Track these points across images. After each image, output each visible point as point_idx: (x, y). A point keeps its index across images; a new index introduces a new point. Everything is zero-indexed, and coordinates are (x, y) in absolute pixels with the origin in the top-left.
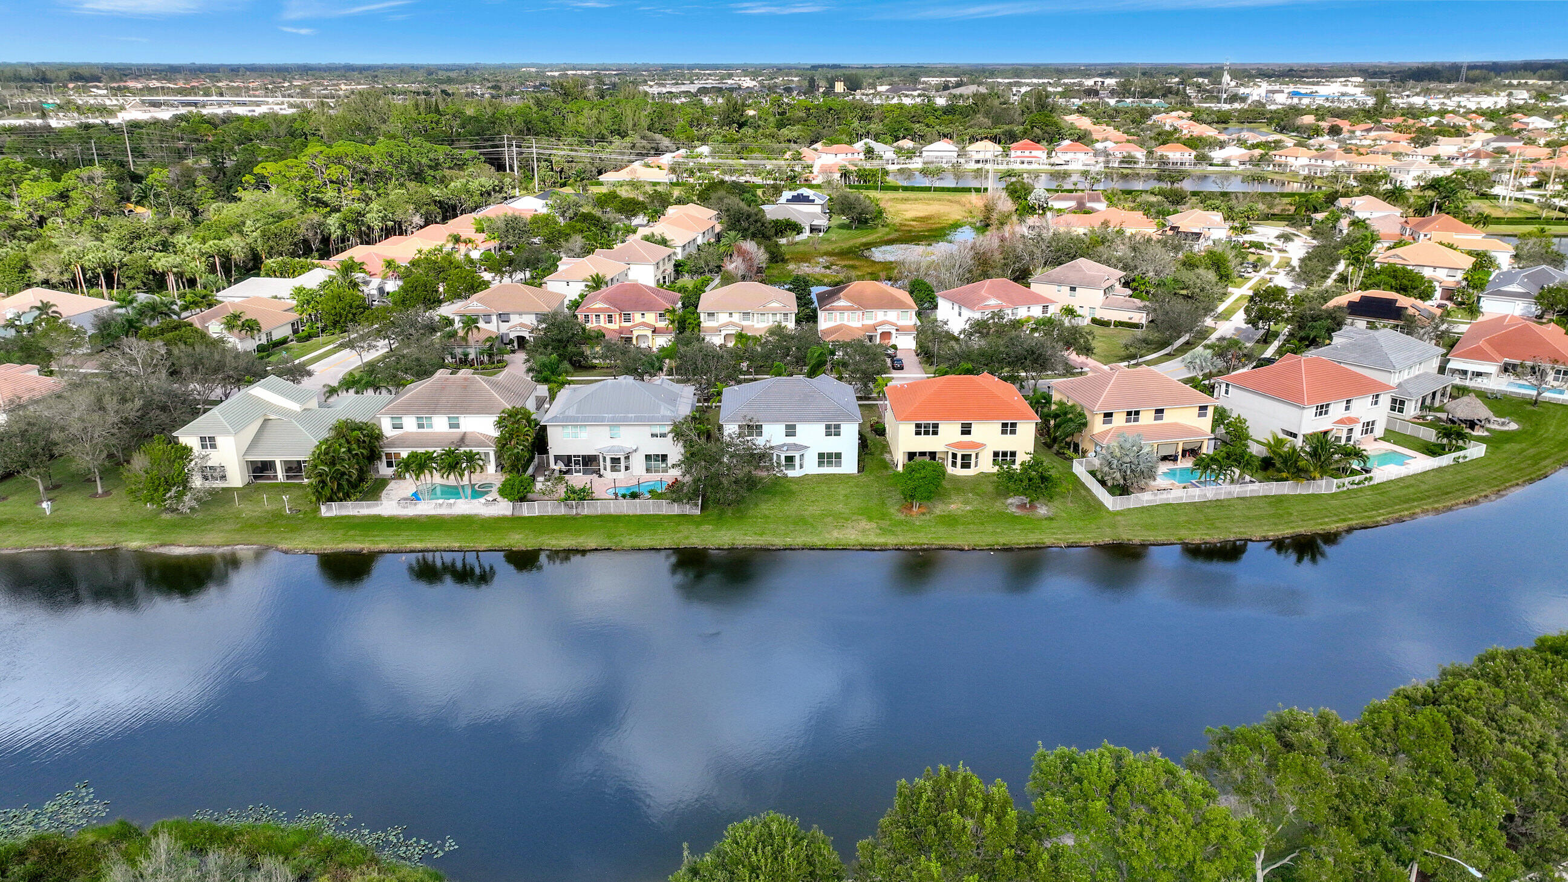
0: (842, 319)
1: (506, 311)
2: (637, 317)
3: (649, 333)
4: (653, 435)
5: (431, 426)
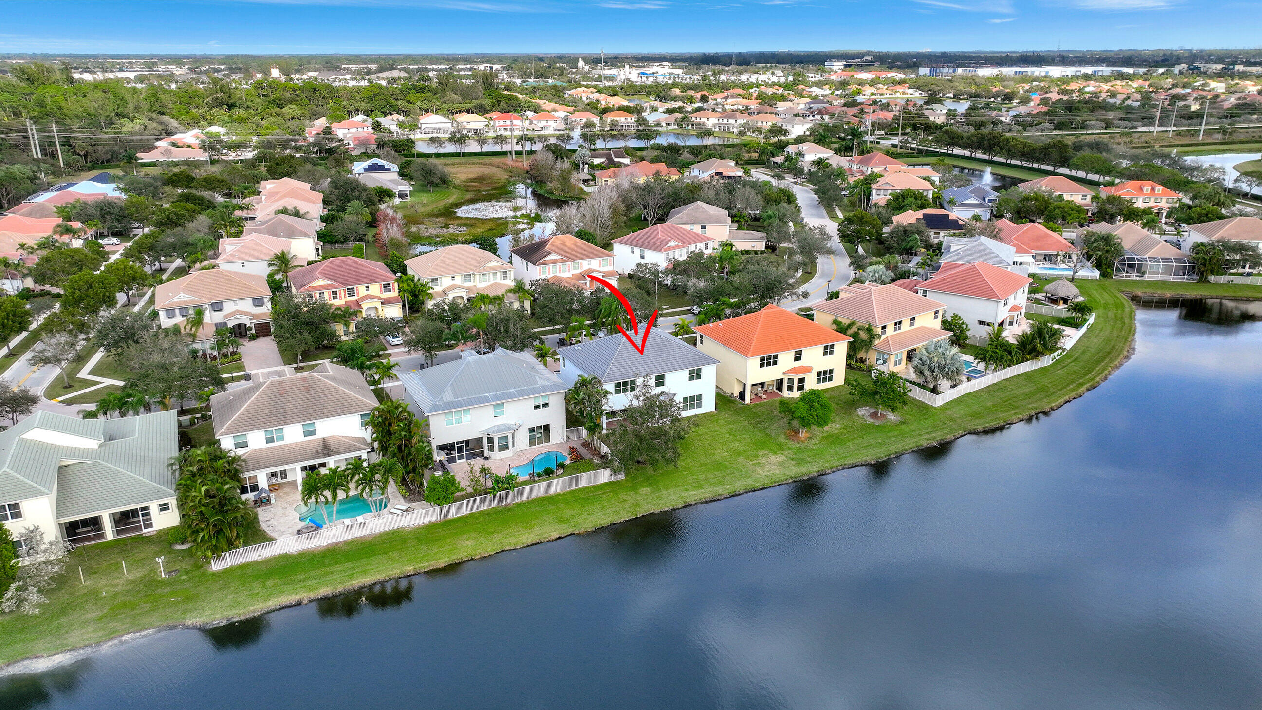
0: (554, 271)
1: (218, 300)
2: (361, 291)
3: (378, 304)
4: (537, 407)
5: (282, 438)
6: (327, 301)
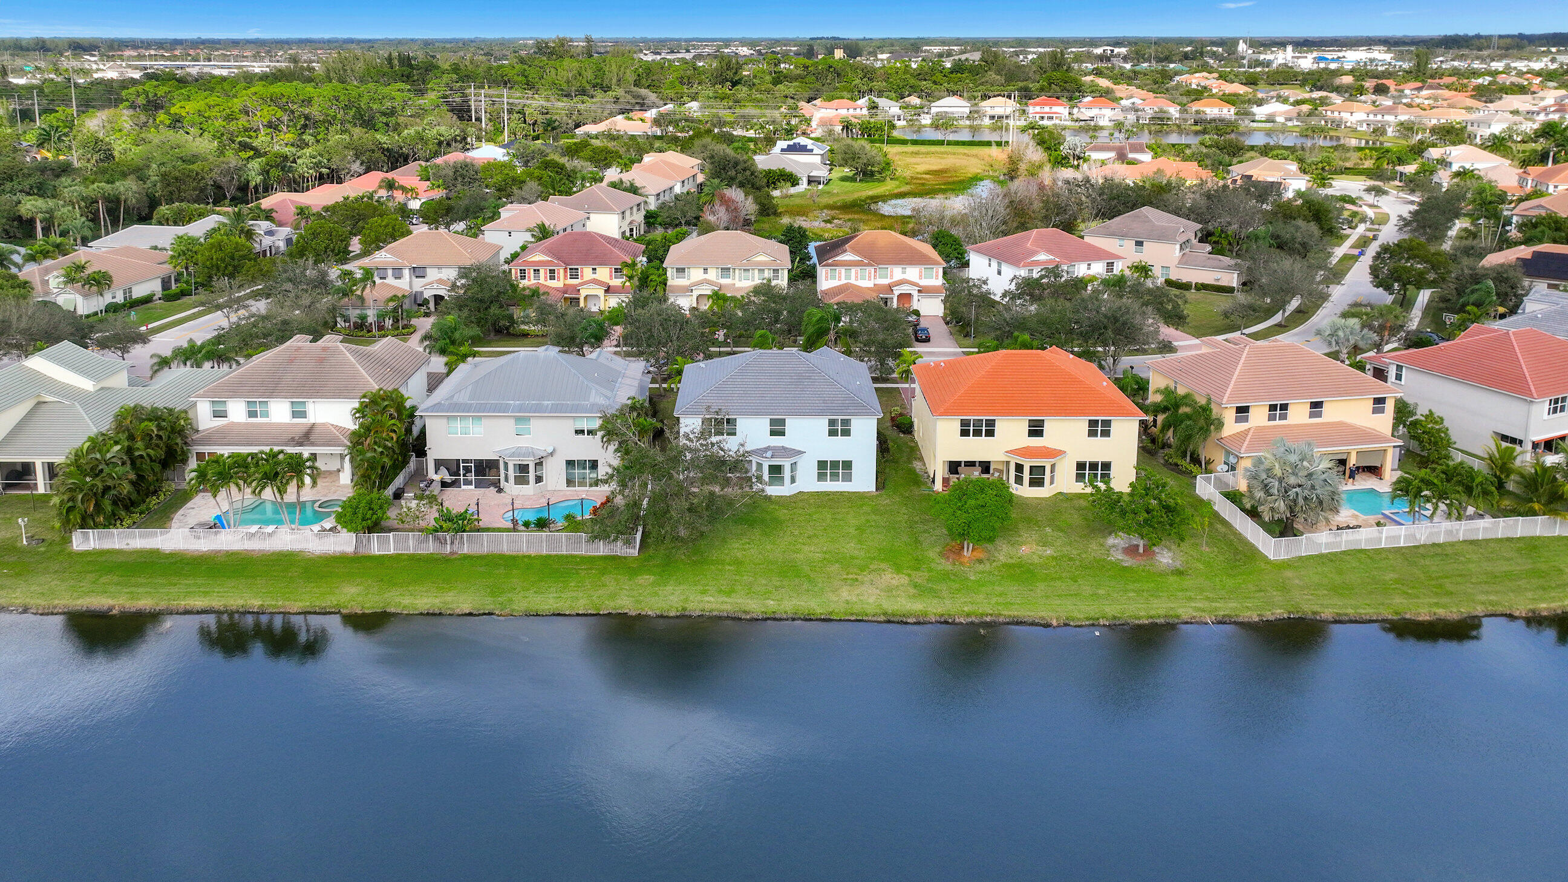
0: (848, 277)
1: (421, 264)
2: (587, 273)
3: (600, 292)
5: (266, 414)
6: (542, 281)
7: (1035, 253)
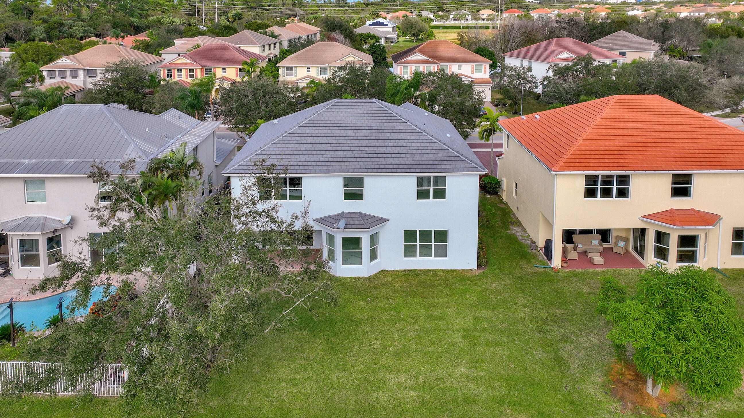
1: (93, 67)
2: (218, 72)
6: (184, 78)
7: (559, 53)
